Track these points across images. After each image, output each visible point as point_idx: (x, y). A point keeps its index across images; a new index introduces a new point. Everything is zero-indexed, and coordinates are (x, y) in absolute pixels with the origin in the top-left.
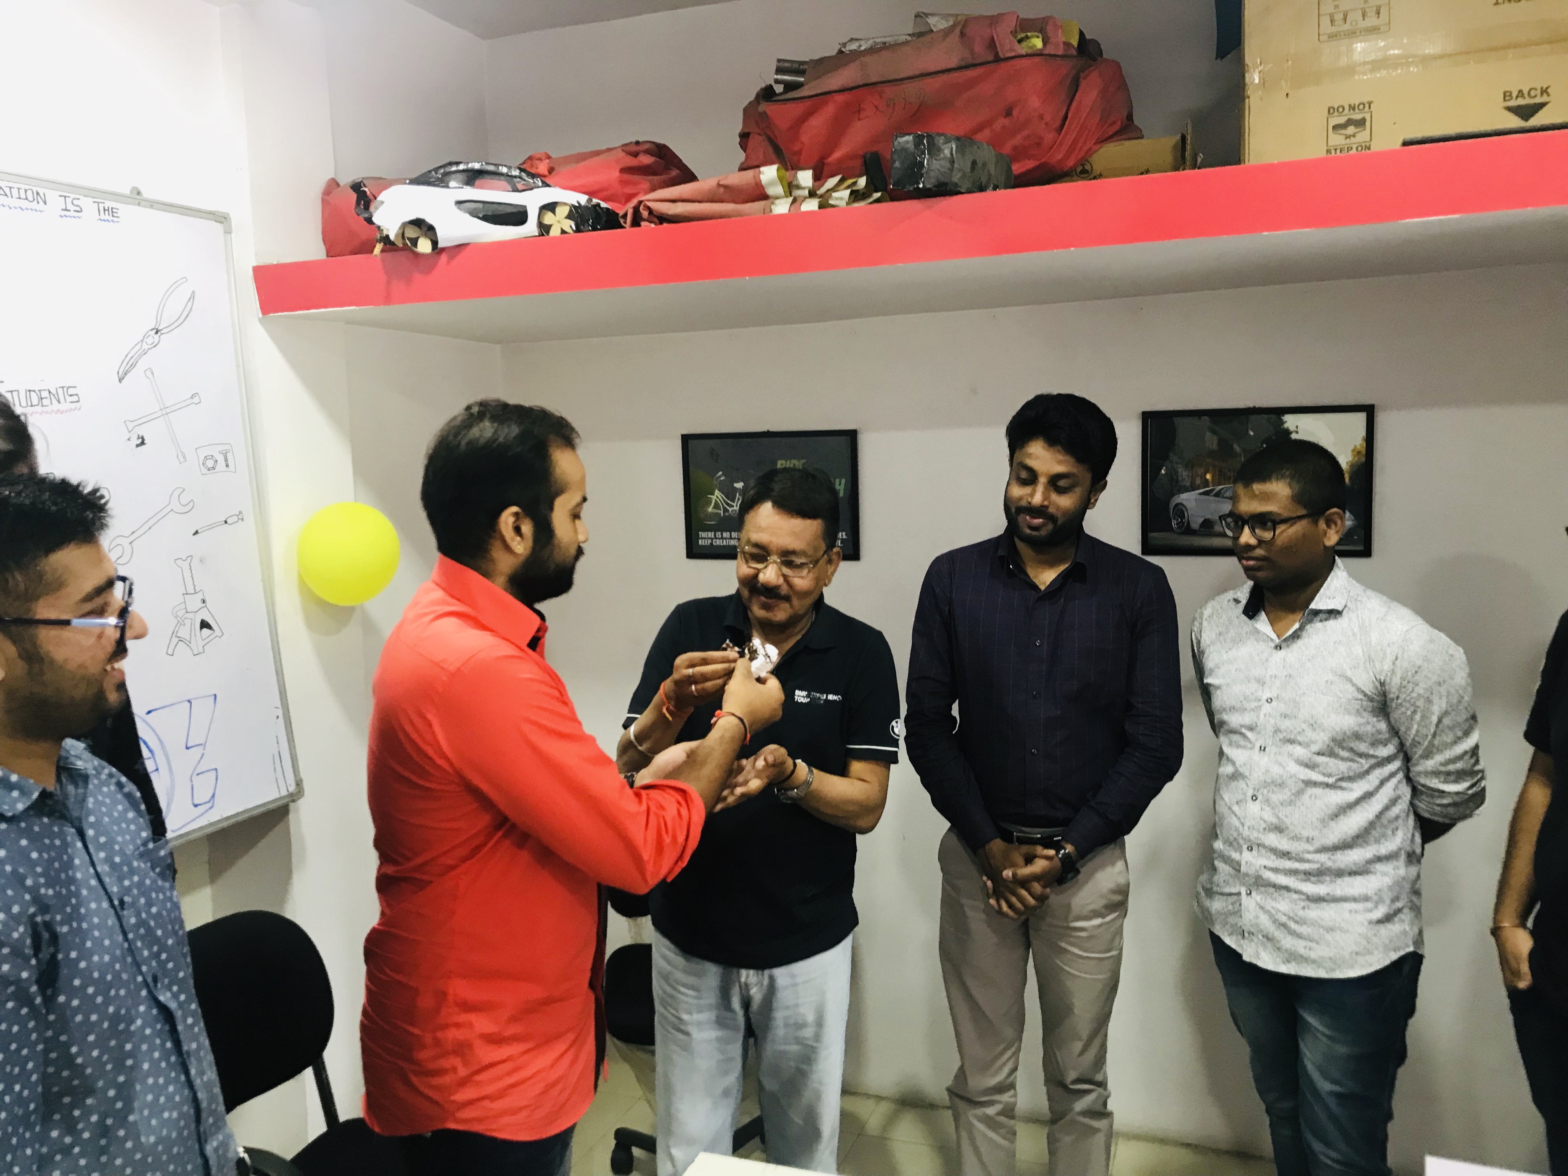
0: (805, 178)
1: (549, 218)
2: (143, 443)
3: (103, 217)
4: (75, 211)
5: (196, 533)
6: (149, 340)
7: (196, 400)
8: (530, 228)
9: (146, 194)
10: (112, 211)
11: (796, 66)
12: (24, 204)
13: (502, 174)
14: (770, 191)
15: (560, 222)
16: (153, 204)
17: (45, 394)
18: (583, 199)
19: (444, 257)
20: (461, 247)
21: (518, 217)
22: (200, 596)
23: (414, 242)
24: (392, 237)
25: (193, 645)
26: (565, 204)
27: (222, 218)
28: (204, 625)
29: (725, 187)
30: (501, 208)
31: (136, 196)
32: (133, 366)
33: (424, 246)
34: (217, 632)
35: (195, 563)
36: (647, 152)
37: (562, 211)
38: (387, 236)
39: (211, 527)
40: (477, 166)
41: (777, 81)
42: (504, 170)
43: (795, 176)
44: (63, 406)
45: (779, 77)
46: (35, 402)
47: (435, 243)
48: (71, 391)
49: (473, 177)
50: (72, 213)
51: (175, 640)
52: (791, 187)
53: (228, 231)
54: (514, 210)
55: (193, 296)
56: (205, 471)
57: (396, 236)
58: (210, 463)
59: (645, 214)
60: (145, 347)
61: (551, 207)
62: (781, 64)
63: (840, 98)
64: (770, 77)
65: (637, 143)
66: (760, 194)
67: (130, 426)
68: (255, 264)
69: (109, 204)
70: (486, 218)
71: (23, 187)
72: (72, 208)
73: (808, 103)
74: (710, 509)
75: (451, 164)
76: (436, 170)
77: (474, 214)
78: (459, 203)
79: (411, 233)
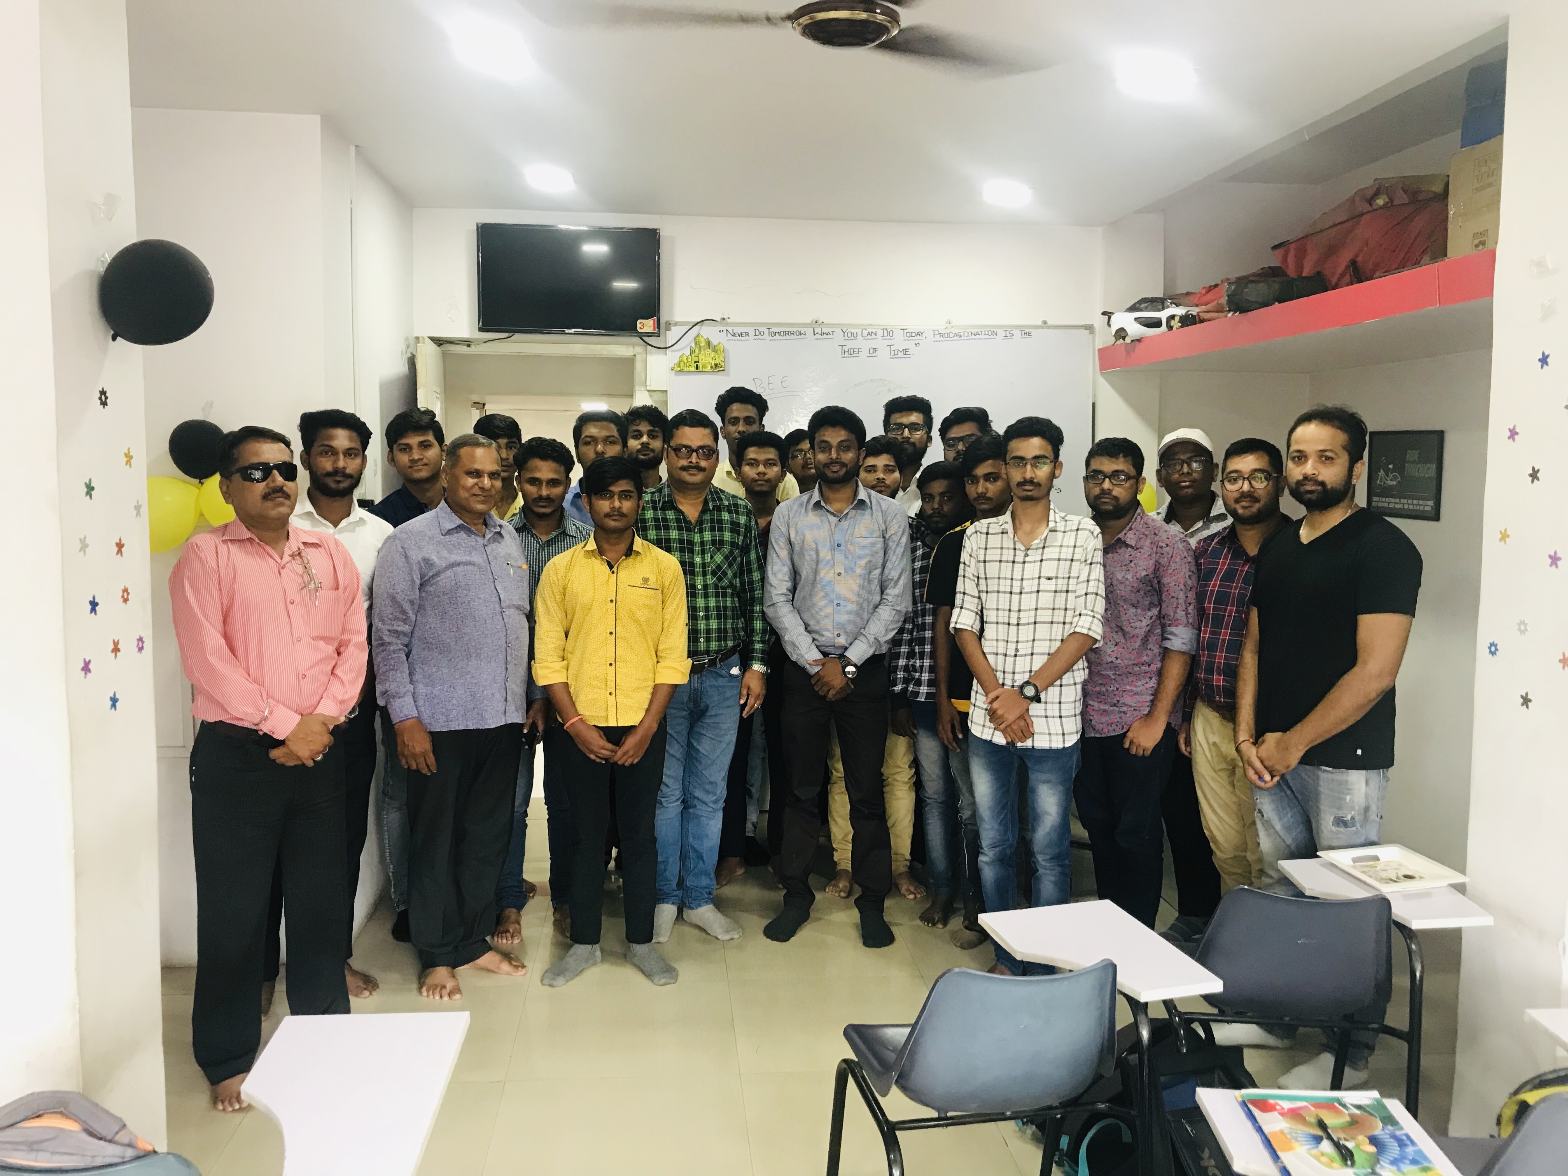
1: (1171, 323)
3: (1023, 337)
9: (1049, 323)
10: (1029, 334)
12: (987, 337)
13: (1160, 303)
15: (1175, 323)
18: (1187, 311)
21: (1157, 324)
23: (1124, 338)
26: (1179, 314)
27: (1090, 327)
30: (1148, 319)
31: (1044, 325)
33: (1128, 340)
37: (1177, 319)
49: (1150, 306)
50: (1009, 337)
53: (1093, 333)
54: (1156, 320)
61: (1172, 317)
68: (1099, 348)
69: (1027, 331)
70: (1145, 326)
71: (988, 330)
72: (1009, 335)
76: (1132, 306)
77: (1141, 324)
78: (1136, 319)
79: (1122, 334)
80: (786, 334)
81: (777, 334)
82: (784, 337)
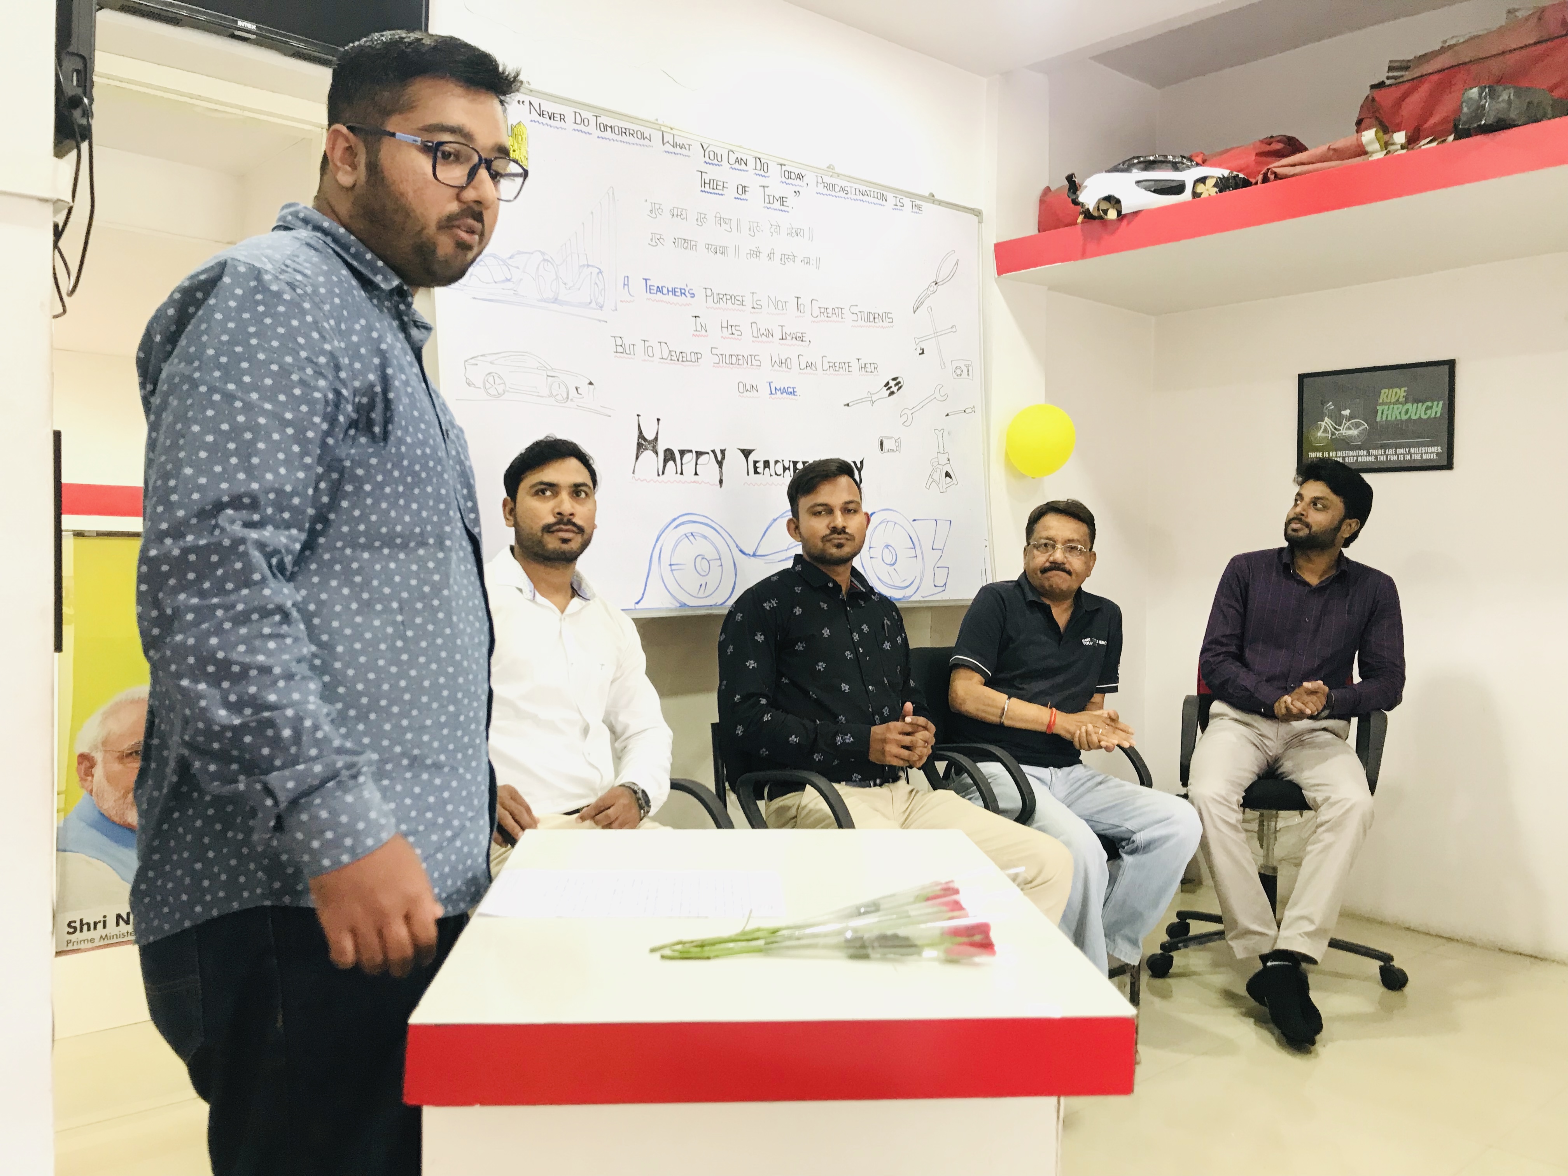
0: (1400, 137)
1: (1200, 188)
2: (923, 353)
3: (914, 210)
4: (900, 206)
5: (947, 415)
6: (931, 289)
7: (954, 330)
8: (1187, 195)
9: (937, 197)
10: (918, 207)
11: (1404, 64)
12: (876, 201)
13: (1170, 162)
14: (1369, 149)
15: (1208, 190)
16: (940, 203)
17: (876, 316)
18: (1226, 173)
19: (1125, 222)
20: (1136, 213)
21: (1178, 188)
22: (946, 456)
23: (1105, 212)
24: (1091, 210)
25: (940, 485)
26: (1213, 177)
27: (977, 213)
28: (948, 475)
29: (1334, 150)
30: (1167, 183)
31: (931, 198)
32: (922, 303)
33: (1112, 214)
34: (955, 481)
35: (946, 433)
36: (1278, 141)
37: (1210, 182)
38: (1088, 209)
39: (956, 413)
40: (1152, 158)
41: (1388, 78)
42: (1170, 158)
43: (1391, 137)
44: (885, 324)
45: (1391, 74)
46: (872, 319)
47: (1119, 213)
48: (889, 316)
49: (1149, 165)
50: (899, 207)
51: (931, 480)
52: (1386, 145)
53: (980, 222)
54: (1174, 184)
55: (957, 263)
56: (955, 376)
57: (1094, 208)
58: (959, 372)
59: (1272, 177)
60: (929, 292)
61: (1203, 180)
62: (1392, 64)
63: (1435, 78)
64: (1382, 75)
65: (1272, 137)
66: (1361, 151)
67: (917, 341)
68: (995, 242)
69: (918, 202)
70: (1155, 191)
71: (876, 191)
72: (898, 204)
73: (1408, 85)
74: (1320, 434)
75: (1134, 158)
76: (1124, 163)
77: (1148, 189)
78: (1138, 182)
79: (1104, 206)
80: (623, 132)
81: (609, 129)
82: (619, 138)
